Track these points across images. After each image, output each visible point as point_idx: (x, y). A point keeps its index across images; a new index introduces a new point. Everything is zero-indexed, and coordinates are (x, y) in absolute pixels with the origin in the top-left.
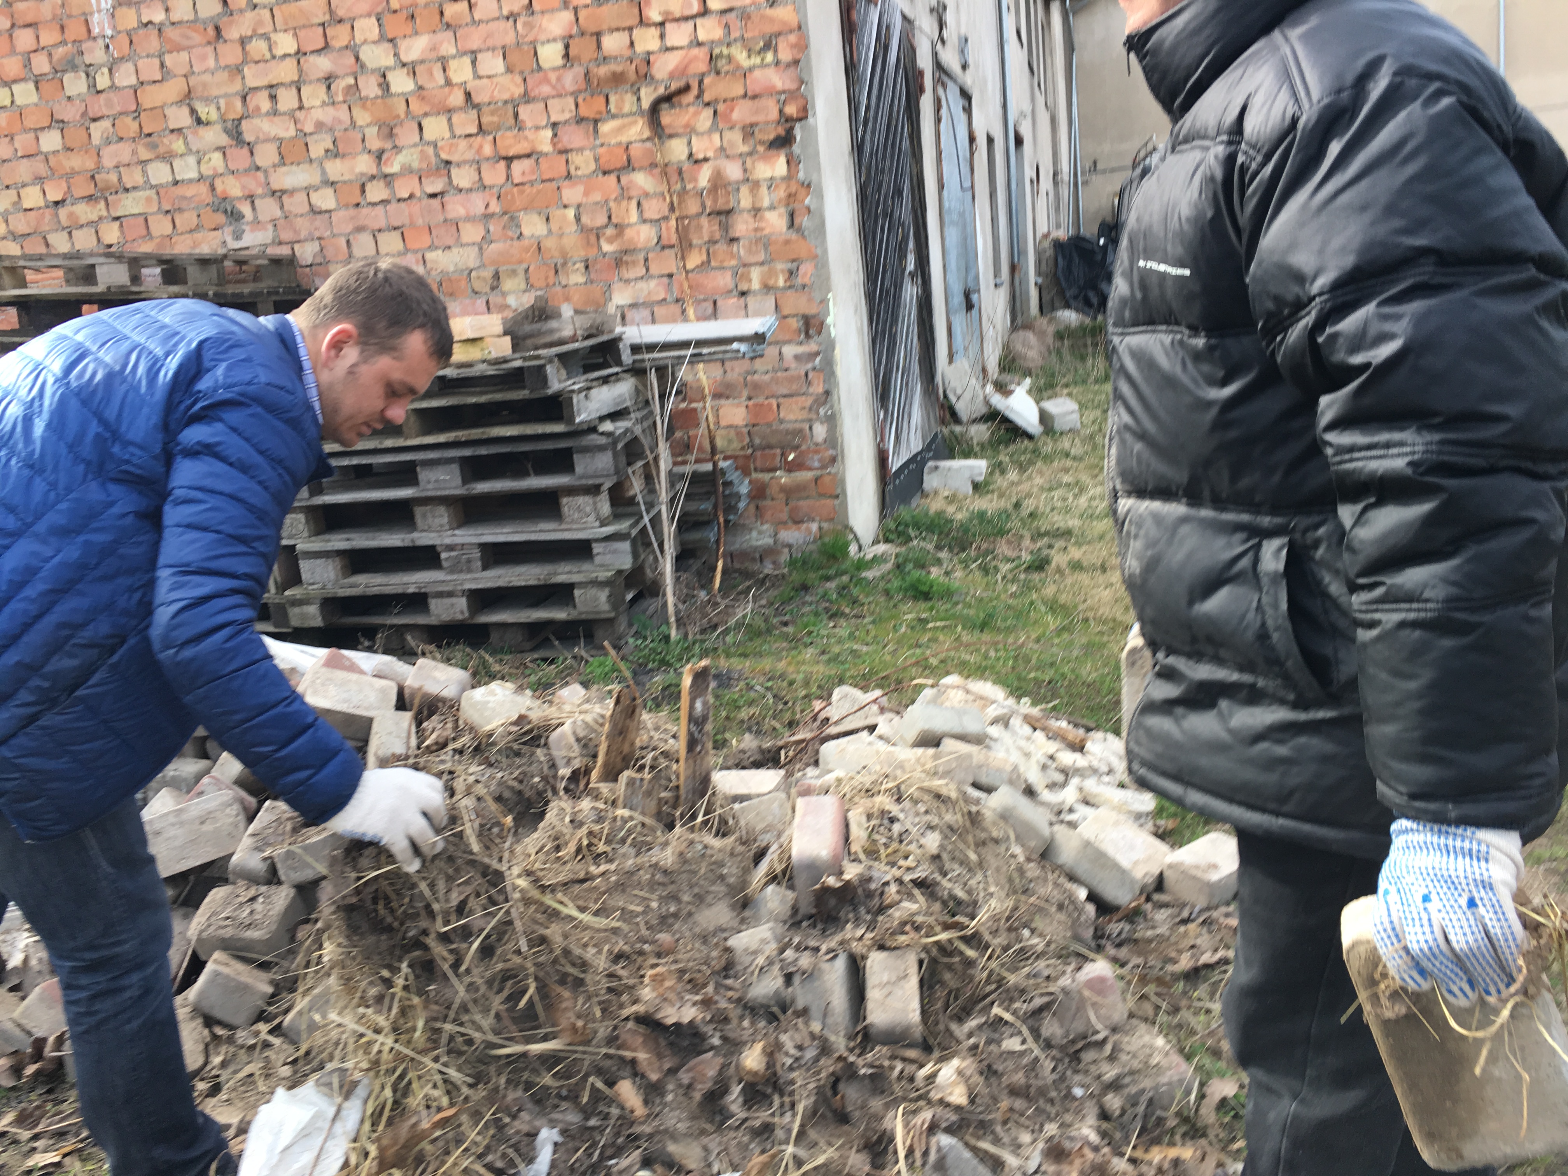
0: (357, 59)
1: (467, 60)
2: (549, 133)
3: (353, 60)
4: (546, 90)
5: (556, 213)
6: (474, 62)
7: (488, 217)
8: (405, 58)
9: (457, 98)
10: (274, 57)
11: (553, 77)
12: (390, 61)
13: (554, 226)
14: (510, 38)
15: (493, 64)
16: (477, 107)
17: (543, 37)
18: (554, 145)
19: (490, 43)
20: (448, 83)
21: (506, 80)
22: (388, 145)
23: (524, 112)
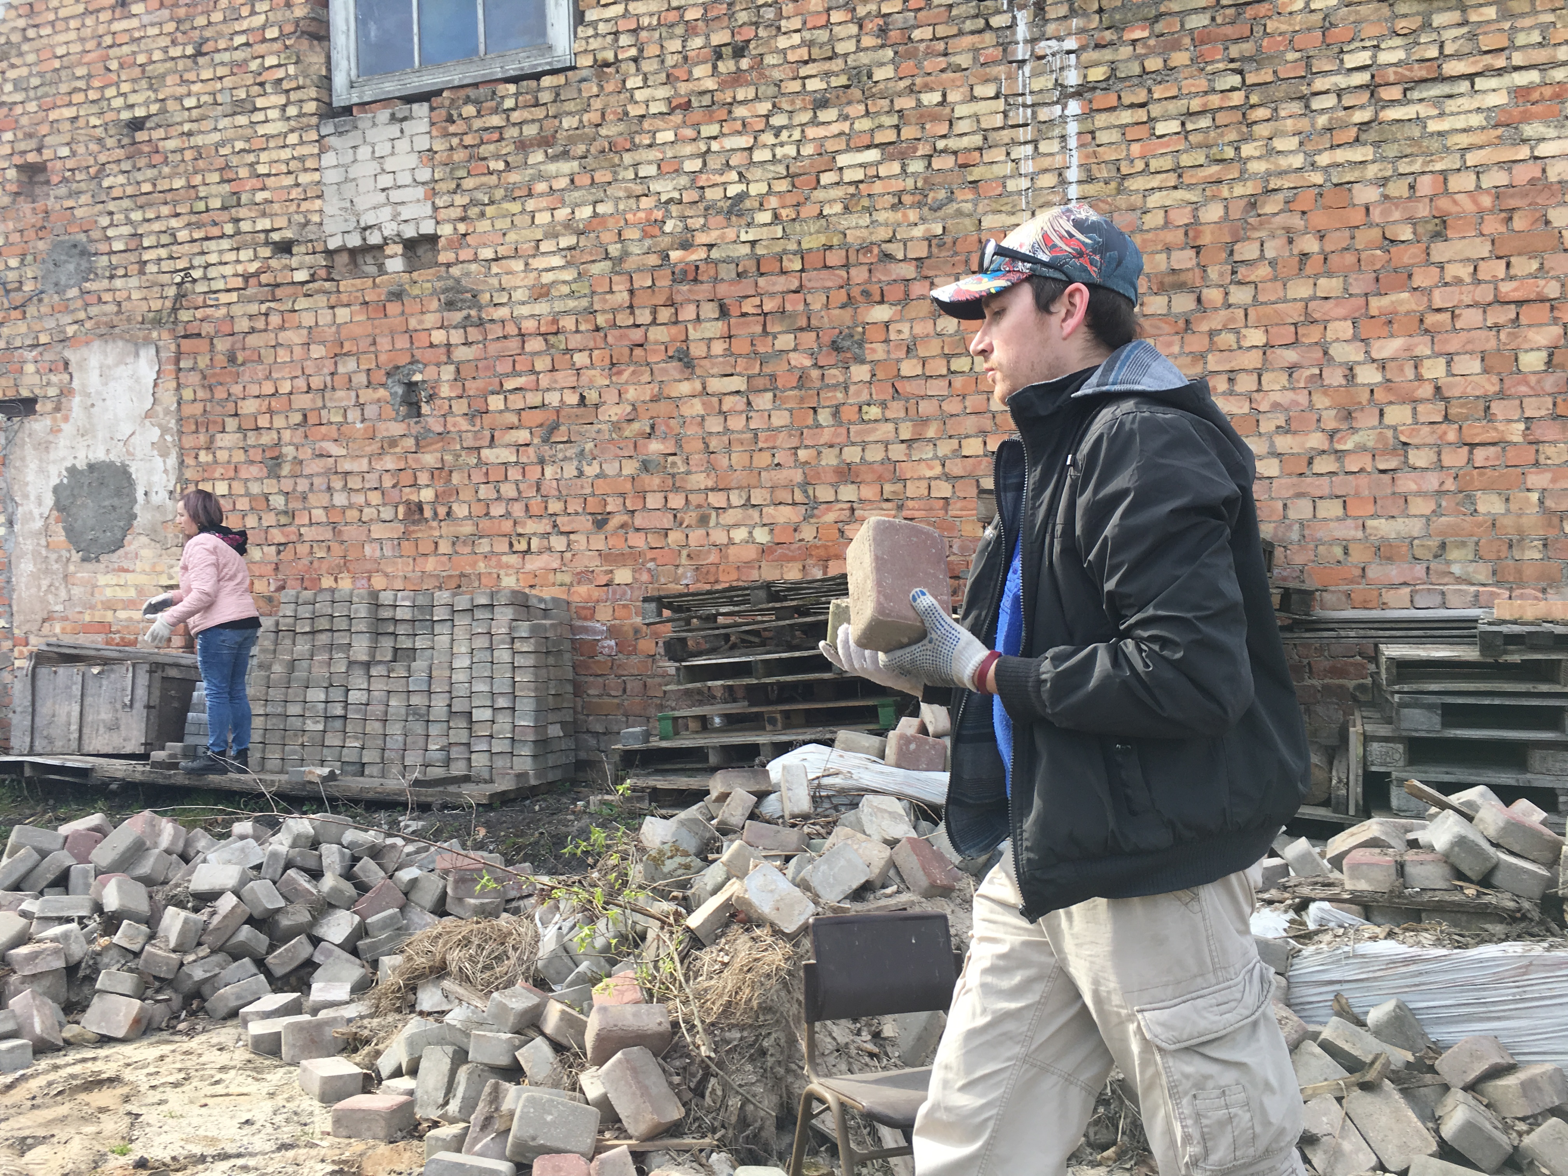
0: (1326, 353)
1: (1442, 361)
2: (1522, 426)
3: (1321, 354)
4: (1523, 389)
5: (1518, 496)
6: (1449, 364)
7: (1440, 493)
8: (1375, 355)
9: (1426, 391)
10: (1240, 348)
11: (1533, 379)
12: (1361, 357)
13: (1513, 506)
14: (1492, 344)
15: (1471, 365)
16: (1444, 399)
17: (1526, 346)
18: (1525, 436)
19: (1469, 347)
20: (1419, 378)
21: (1483, 380)
22: (1344, 426)
23: (1496, 408)
